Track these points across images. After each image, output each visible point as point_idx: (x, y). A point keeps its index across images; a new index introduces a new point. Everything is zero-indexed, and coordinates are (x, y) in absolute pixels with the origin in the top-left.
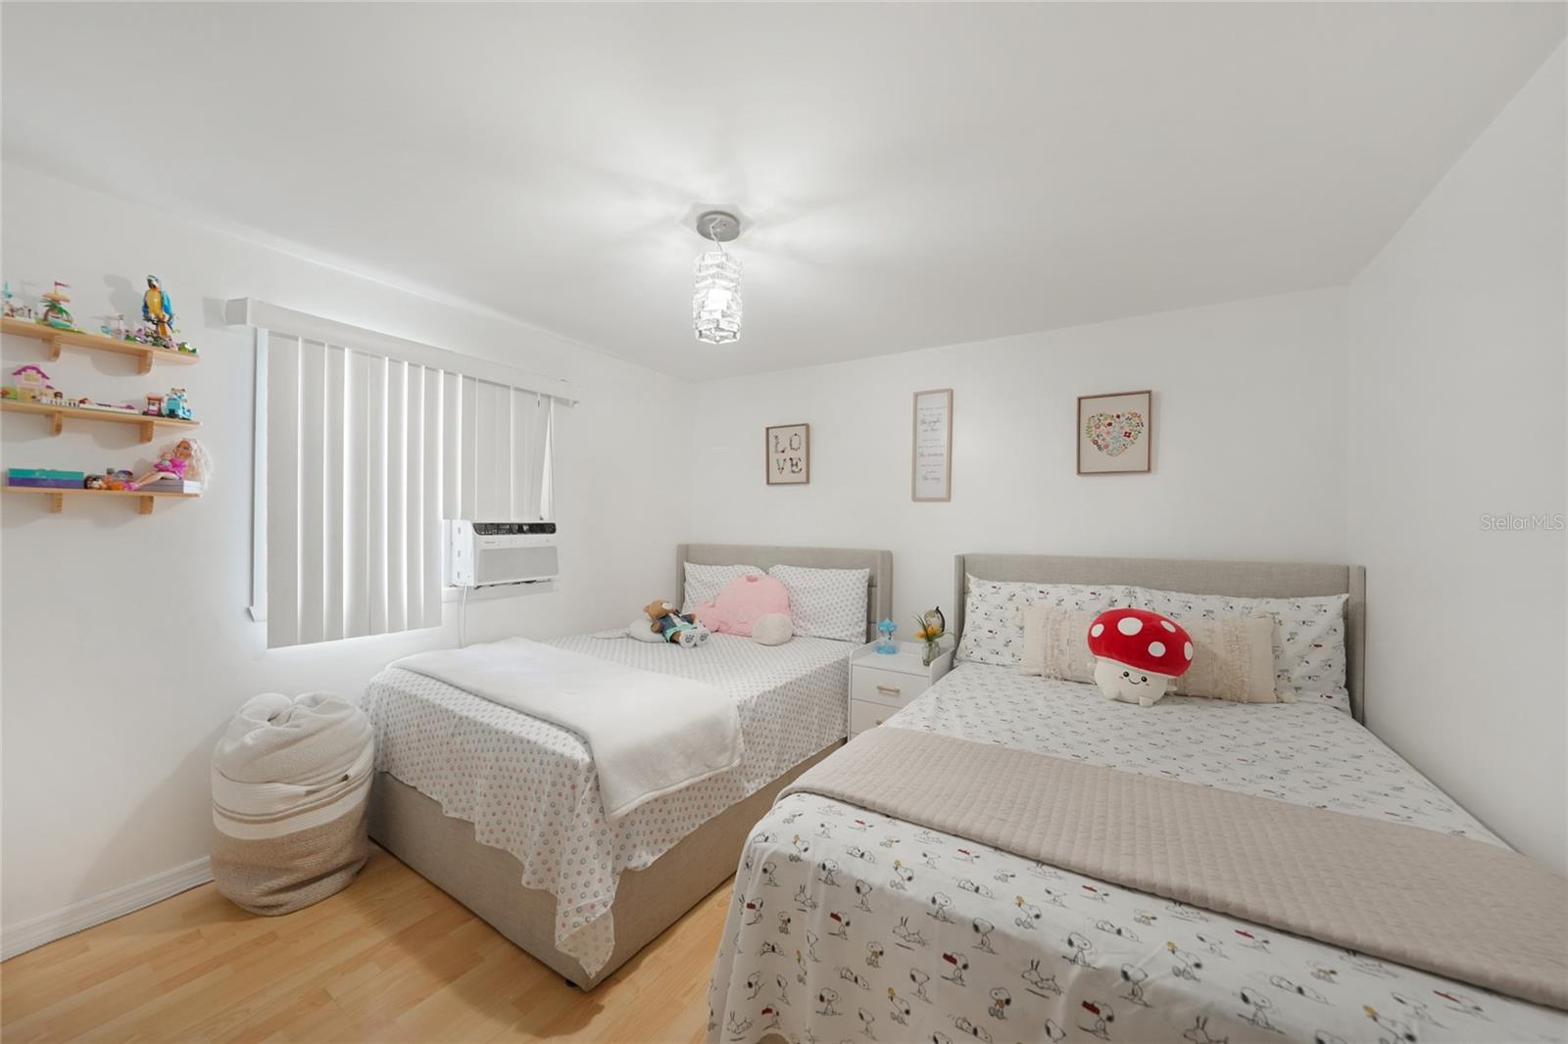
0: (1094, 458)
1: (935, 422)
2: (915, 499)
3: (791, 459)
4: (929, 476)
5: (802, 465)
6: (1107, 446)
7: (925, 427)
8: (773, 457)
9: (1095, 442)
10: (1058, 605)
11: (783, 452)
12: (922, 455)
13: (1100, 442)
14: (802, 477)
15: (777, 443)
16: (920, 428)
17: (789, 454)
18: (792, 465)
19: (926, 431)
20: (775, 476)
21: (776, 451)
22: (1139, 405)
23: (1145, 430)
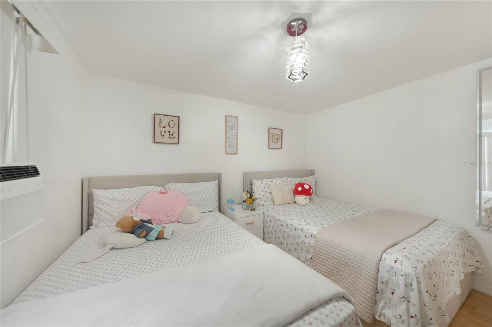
0: (272, 145)
1: (233, 127)
2: (226, 153)
3: (169, 132)
4: (231, 145)
5: (176, 135)
6: (274, 142)
7: (229, 128)
8: (158, 129)
9: (272, 140)
10: (275, 184)
11: (164, 127)
12: (229, 138)
13: (273, 140)
14: (176, 140)
15: (160, 123)
16: (228, 128)
17: (167, 129)
18: (170, 135)
19: (230, 129)
20: (158, 138)
21: (160, 126)
22: (279, 132)
23: (281, 138)
